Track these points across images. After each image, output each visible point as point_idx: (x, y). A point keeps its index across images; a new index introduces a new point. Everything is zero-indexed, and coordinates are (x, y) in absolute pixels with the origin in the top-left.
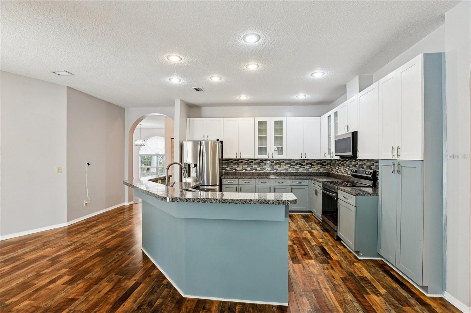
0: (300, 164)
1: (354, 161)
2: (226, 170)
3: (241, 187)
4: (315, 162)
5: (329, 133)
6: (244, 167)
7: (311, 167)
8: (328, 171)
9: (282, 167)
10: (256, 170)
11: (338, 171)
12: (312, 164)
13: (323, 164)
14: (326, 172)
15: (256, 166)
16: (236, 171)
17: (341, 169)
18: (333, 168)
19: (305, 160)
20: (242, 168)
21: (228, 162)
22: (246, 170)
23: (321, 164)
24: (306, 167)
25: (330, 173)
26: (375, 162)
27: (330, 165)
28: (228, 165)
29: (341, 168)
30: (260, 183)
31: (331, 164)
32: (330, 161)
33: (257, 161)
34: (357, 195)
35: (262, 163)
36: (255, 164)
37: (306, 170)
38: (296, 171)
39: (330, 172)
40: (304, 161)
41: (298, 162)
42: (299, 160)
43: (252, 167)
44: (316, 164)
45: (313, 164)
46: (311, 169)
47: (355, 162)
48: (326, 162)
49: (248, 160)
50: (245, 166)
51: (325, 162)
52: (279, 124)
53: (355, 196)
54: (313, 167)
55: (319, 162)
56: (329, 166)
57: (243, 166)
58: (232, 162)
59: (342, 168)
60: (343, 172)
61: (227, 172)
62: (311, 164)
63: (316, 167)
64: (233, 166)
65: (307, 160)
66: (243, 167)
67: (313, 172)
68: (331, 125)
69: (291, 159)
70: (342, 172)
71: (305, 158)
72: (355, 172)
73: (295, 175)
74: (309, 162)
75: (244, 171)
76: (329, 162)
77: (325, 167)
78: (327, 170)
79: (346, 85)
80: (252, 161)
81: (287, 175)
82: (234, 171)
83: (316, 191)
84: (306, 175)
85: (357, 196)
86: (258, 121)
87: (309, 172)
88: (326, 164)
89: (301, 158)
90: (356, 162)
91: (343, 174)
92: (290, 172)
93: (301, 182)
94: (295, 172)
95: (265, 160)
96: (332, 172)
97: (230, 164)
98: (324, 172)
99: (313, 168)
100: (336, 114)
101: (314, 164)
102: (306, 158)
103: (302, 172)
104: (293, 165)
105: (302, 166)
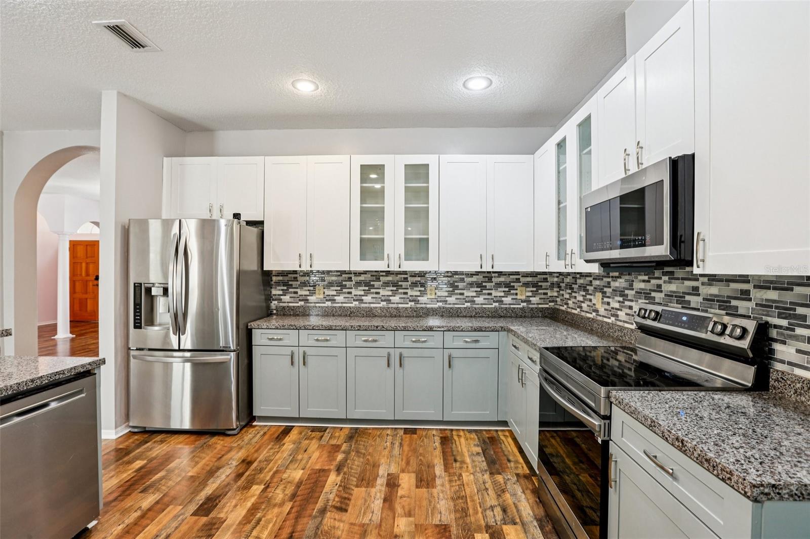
0: (479, 285)
1: (646, 278)
2: (280, 300)
3: (304, 353)
4: (519, 279)
5: (559, 196)
6: (328, 292)
7: (507, 294)
8: (553, 304)
9: (431, 294)
10: (361, 301)
11: (584, 305)
12: (512, 284)
13: (541, 286)
14: (547, 306)
15: (359, 292)
16: (308, 305)
17: (594, 301)
18: (567, 296)
19: (493, 275)
20: (322, 296)
21: (286, 279)
22: (333, 301)
23: (535, 285)
24: (494, 293)
25: (558, 310)
26: (755, 287)
27: (559, 287)
28: (285, 288)
29: (591, 297)
30: (359, 343)
31: (563, 285)
32: (557, 277)
33: (362, 278)
34: (764, 498)
35: (376, 284)
36: (358, 284)
37: (494, 302)
38: (469, 304)
39: (557, 307)
40: (488, 276)
41: (474, 279)
42: (477, 273)
43: (350, 293)
44: (521, 284)
45: (514, 286)
46: (508, 300)
47: (649, 282)
48: (547, 278)
49: (339, 274)
50: (331, 292)
51: (545, 280)
52: (418, 173)
53: (756, 500)
54: (513, 294)
55: (529, 279)
56: (555, 289)
57: (326, 290)
58: (295, 279)
59: (597, 299)
60: (602, 311)
61: (284, 307)
62: (507, 285)
63: (523, 293)
64: (298, 290)
65: (497, 275)
66: (326, 294)
67: (514, 308)
68: (565, 168)
69: (456, 273)
70: (596, 311)
71: (491, 270)
72: (654, 320)
73: (466, 316)
74: (502, 279)
75: (329, 304)
76: (556, 279)
77: (545, 294)
78: (550, 302)
79: (624, 14)
80: (351, 278)
81: (442, 316)
82: (302, 303)
83: (521, 371)
84: (495, 315)
85: (768, 504)
86: (361, 165)
87: (502, 306)
88: (549, 284)
89: (480, 270)
90: (653, 282)
91: (600, 318)
92: (451, 308)
93: (478, 338)
94: (465, 306)
95: (384, 274)
96: (564, 308)
97: (292, 285)
98: (542, 308)
99: (514, 297)
100: (585, 126)
101: (515, 284)
102: (495, 270)
103: (484, 306)
104: (460, 287)
105: (484, 292)
